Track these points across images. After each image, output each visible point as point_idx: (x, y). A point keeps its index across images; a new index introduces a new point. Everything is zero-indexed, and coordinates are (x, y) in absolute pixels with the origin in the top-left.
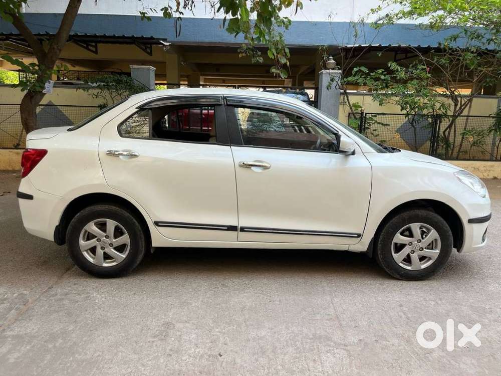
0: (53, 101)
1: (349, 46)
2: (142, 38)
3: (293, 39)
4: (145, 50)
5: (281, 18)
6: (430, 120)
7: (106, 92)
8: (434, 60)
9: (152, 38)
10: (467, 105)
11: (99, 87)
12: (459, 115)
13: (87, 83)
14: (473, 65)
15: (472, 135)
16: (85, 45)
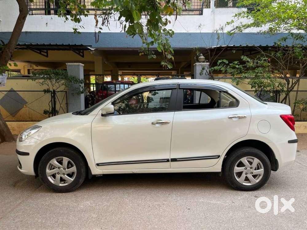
0: (14, 89)
1: (213, 47)
2: (75, 45)
3: (175, 44)
4: (79, 54)
5: (168, 30)
6: (271, 94)
7: (48, 81)
8: (272, 54)
9: (82, 45)
10: (296, 84)
11: (43, 78)
12: (291, 90)
13: (36, 75)
14: (300, 56)
15: (302, 104)
16: (39, 52)
